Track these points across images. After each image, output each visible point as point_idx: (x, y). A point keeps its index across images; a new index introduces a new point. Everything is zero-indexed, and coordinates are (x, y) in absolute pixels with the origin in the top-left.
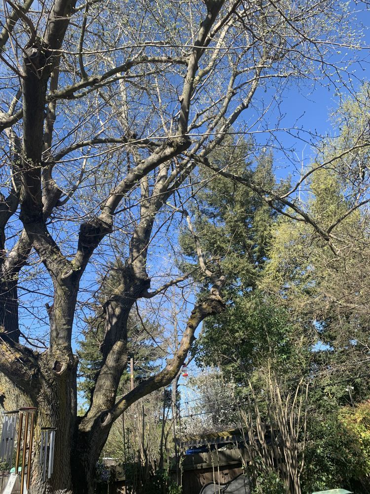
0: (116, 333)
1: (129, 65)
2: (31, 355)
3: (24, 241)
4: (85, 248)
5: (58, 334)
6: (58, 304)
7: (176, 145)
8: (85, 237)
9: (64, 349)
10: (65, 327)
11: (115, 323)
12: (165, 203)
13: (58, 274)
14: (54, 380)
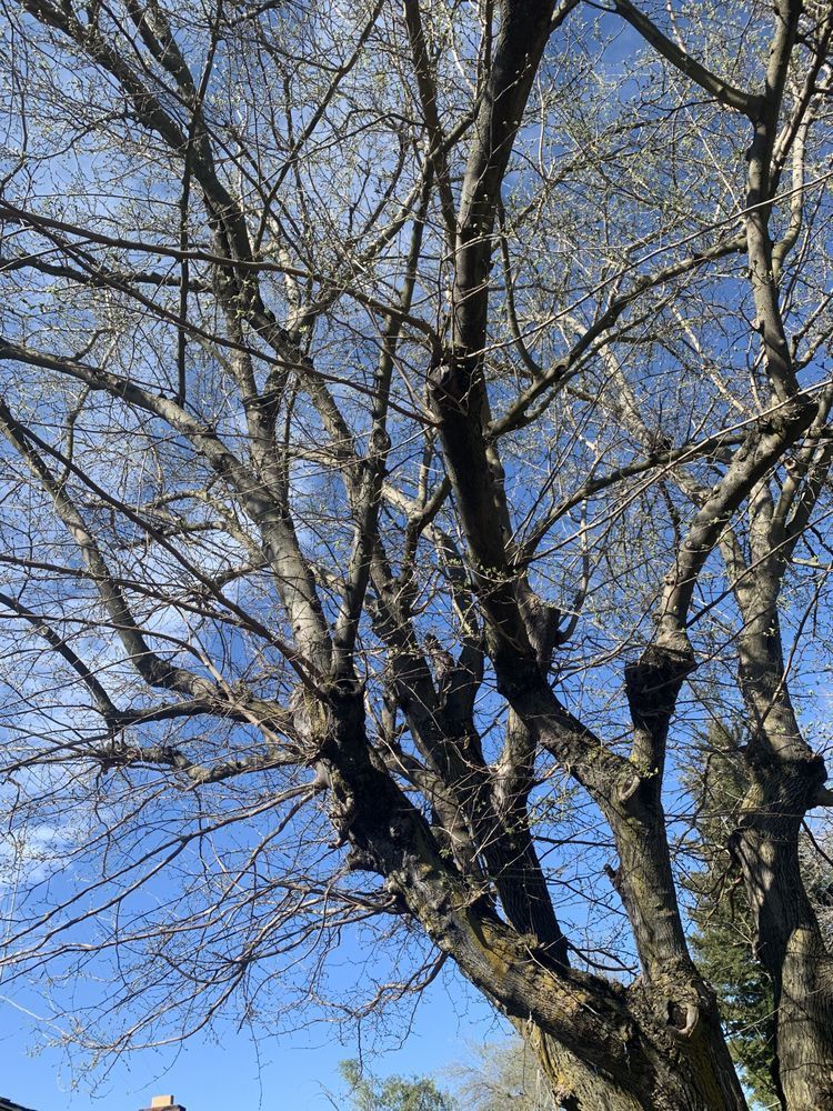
0: (784, 910)
1: (618, 307)
2: (609, 994)
3: (517, 735)
4: (648, 719)
5: (652, 934)
6: (630, 863)
7: (783, 425)
8: (643, 695)
9: (677, 970)
10: (662, 913)
11: (771, 884)
12: (791, 561)
13: (609, 791)
14: (679, 1050)
